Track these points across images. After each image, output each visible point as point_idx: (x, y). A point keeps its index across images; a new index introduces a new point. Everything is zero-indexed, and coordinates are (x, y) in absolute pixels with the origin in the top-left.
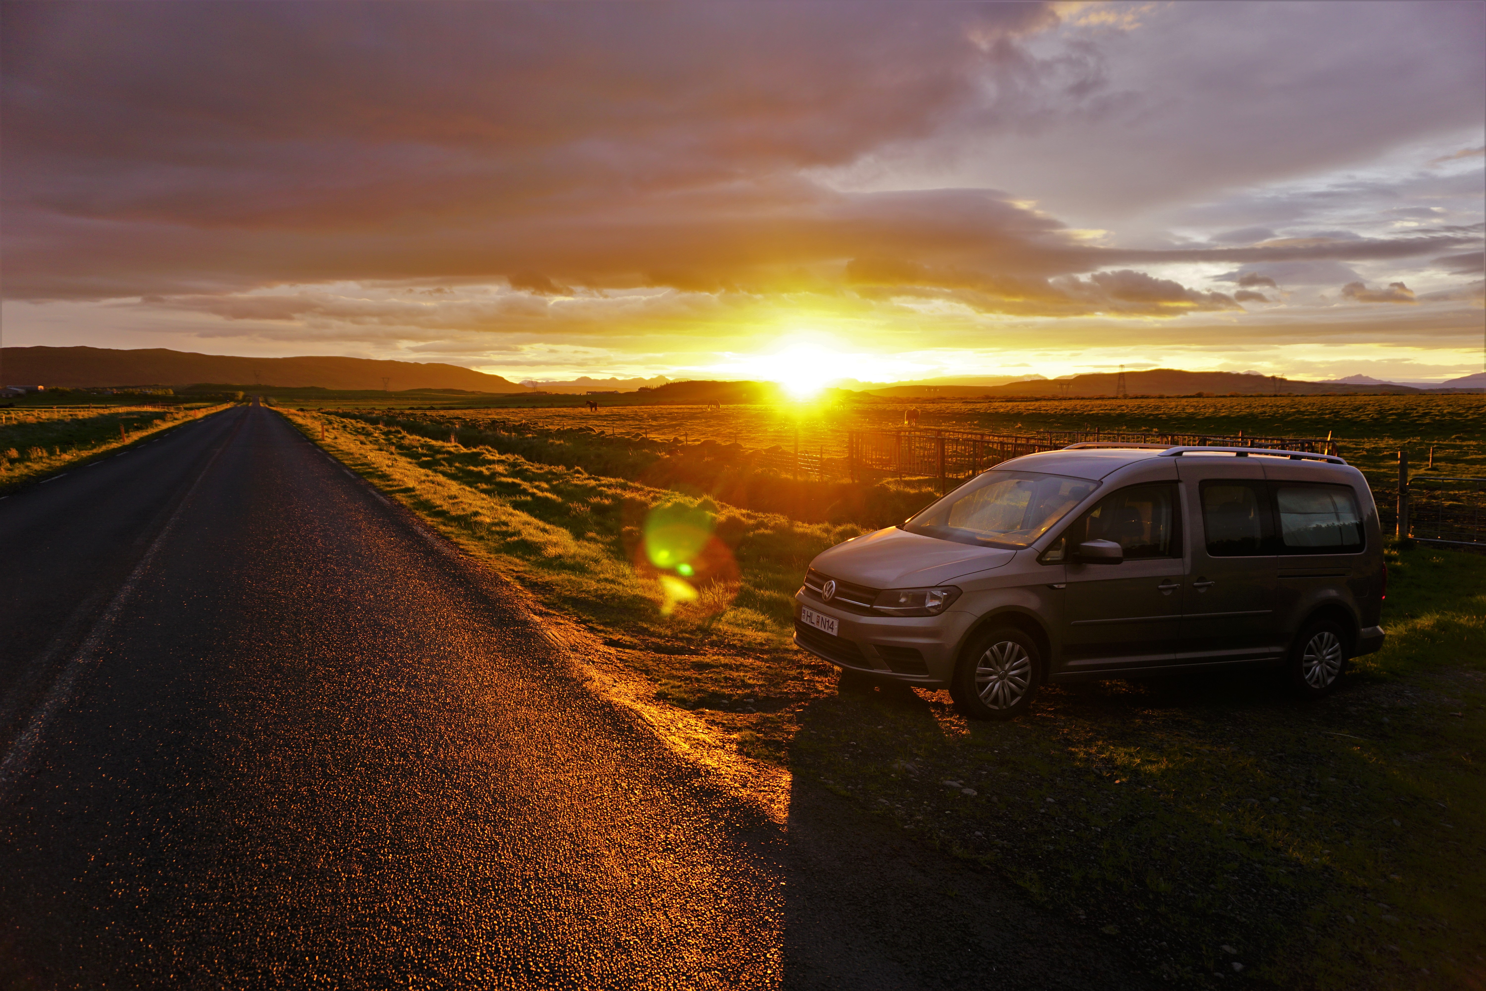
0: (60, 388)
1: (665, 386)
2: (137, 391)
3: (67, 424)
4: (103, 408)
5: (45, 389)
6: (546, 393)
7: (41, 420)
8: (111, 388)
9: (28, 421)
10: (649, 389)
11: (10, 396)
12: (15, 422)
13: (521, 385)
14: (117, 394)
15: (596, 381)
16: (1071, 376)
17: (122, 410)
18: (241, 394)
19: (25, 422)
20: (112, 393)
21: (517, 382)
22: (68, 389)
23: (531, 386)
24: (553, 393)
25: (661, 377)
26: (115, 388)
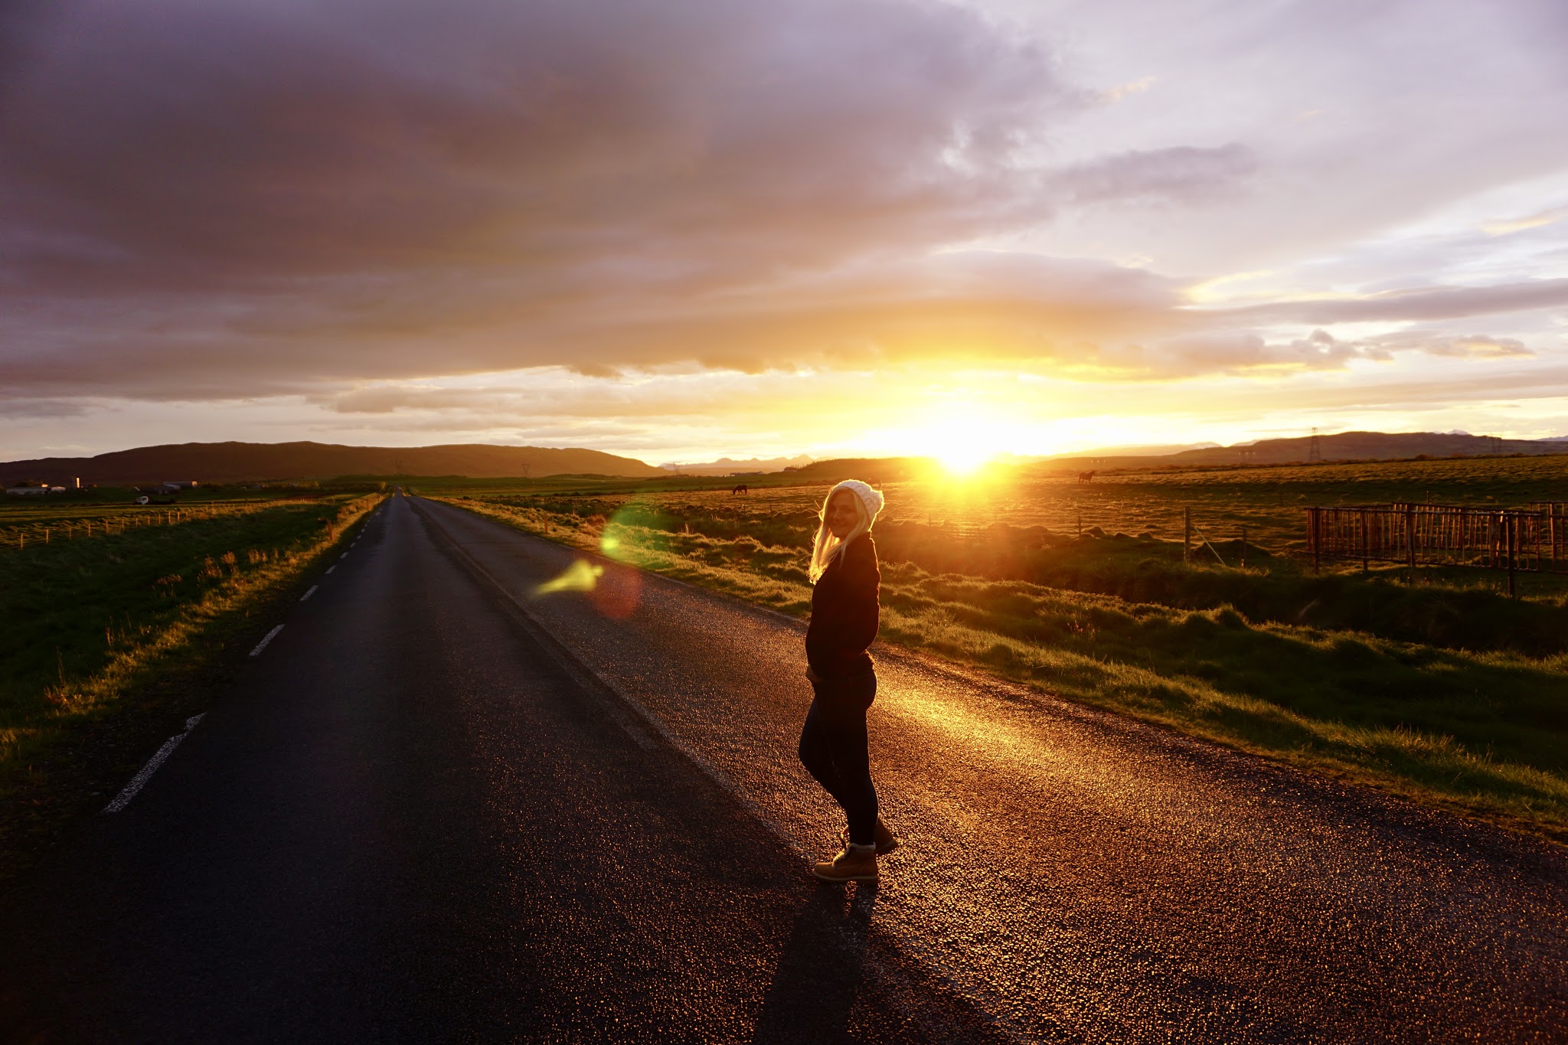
0: (212, 483)
1: (811, 465)
2: (285, 484)
3: (237, 519)
4: (258, 502)
5: (198, 485)
6: (688, 475)
7: (212, 516)
8: (260, 482)
9: (200, 517)
10: (795, 469)
11: (166, 492)
12: (189, 519)
13: (659, 468)
14: (266, 488)
15: (736, 462)
16: (1250, 443)
17: (281, 503)
18: (383, 485)
19: (198, 519)
20: (262, 487)
21: (655, 465)
22: (220, 484)
23: (673, 469)
24: (696, 476)
25: (804, 456)
26: (264, 481)
